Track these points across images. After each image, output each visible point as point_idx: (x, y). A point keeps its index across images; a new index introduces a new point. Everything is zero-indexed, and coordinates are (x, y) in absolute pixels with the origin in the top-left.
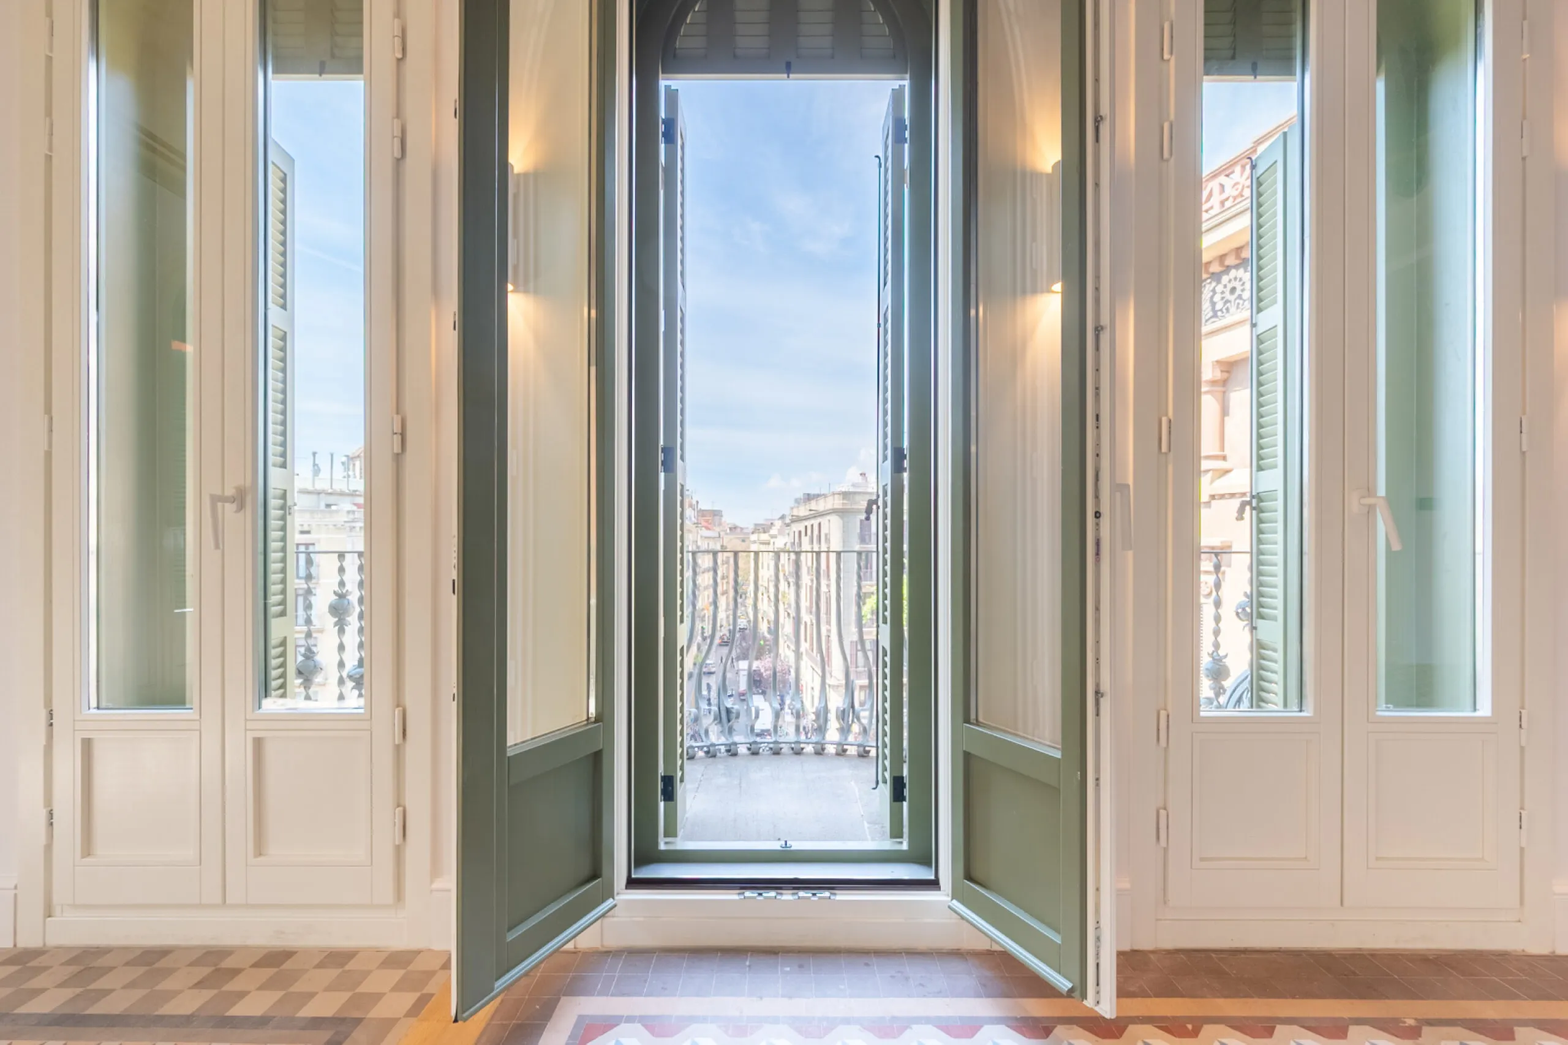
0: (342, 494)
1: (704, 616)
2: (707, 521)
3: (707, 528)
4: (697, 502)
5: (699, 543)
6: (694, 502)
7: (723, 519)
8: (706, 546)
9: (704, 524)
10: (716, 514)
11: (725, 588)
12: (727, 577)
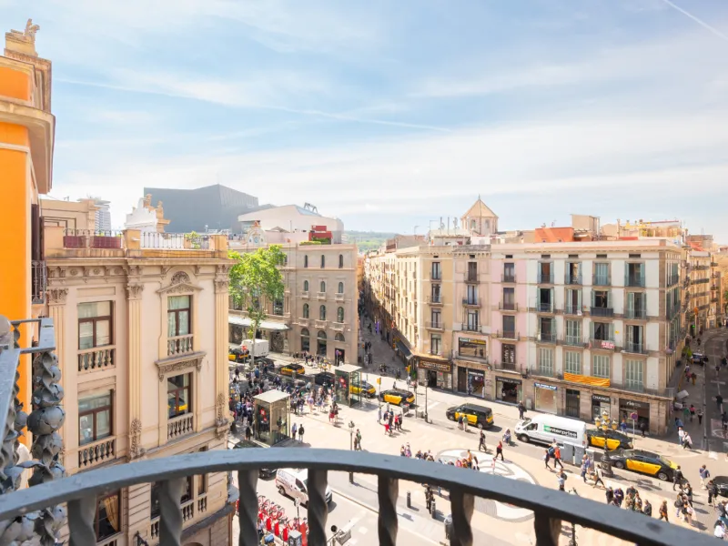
0: (453, 237)
1: (693, 317)
2: (697, 244)
3: (696, 250)
4: (687, 230)
5: (688, 261)
6: (684, 231)
7: (714, 242)
8: (696, 263)
9: (692, 246)
10: (703, 238)
11: (715, 296)
12: (718, 288)
